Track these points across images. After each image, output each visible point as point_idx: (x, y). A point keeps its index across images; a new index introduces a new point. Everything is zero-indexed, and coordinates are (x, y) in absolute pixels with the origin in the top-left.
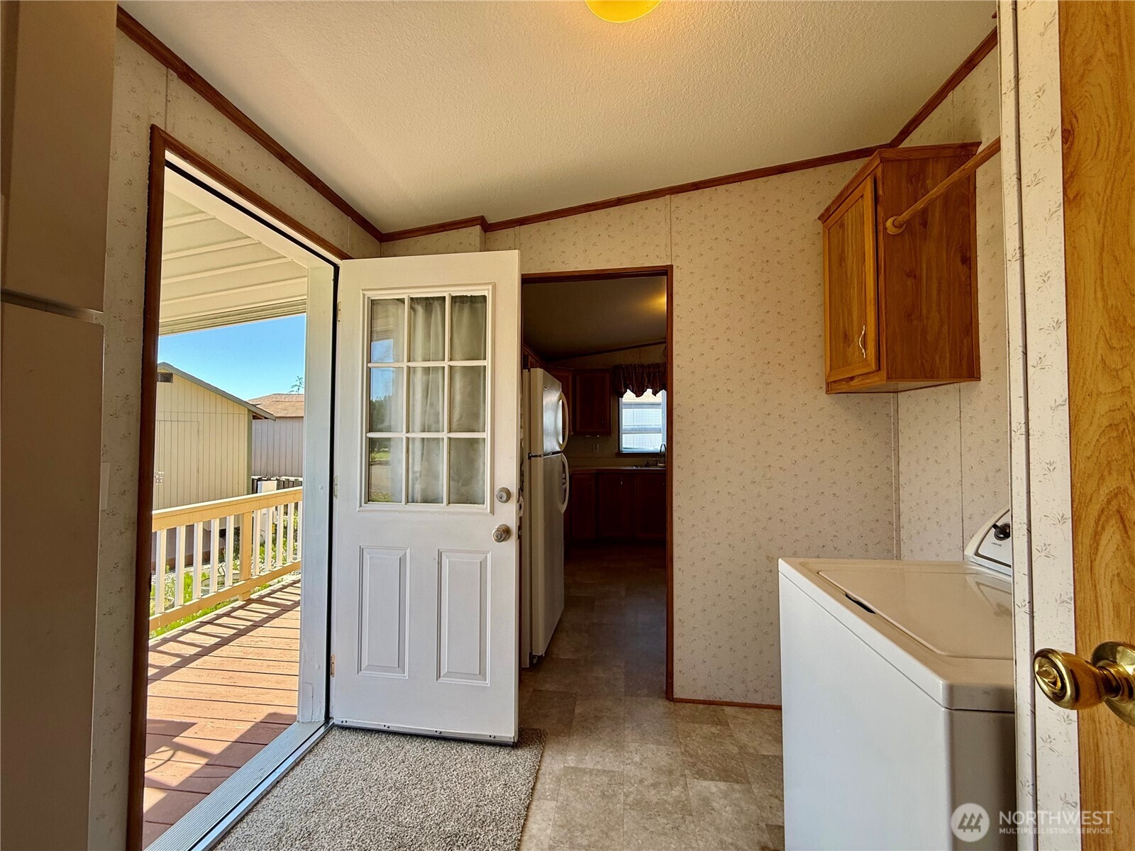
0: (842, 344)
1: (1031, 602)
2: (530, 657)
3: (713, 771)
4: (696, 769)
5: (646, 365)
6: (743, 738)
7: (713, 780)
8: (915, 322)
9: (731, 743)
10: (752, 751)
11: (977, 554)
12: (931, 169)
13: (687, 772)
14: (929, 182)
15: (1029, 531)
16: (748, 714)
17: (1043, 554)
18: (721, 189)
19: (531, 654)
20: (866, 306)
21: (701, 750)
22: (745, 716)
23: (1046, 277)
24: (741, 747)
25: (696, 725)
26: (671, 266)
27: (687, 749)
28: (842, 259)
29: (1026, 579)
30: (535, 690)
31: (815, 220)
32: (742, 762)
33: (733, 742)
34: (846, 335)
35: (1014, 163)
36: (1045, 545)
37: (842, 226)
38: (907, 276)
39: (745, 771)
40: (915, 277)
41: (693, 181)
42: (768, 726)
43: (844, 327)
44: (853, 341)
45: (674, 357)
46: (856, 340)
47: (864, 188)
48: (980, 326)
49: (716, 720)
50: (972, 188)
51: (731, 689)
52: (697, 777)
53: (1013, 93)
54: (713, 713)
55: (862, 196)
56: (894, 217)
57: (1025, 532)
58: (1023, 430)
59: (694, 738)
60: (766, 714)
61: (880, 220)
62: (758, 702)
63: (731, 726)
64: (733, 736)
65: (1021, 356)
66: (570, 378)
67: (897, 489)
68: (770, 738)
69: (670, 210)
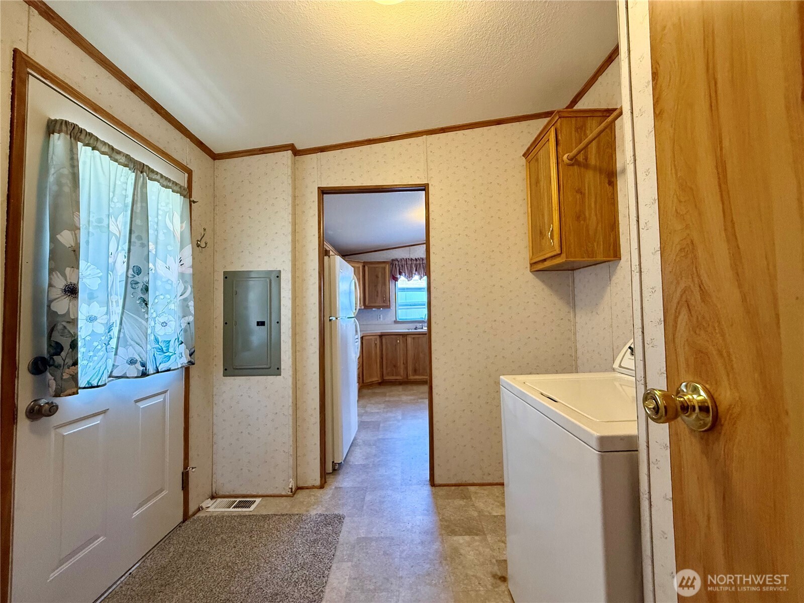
0: (538, 237)
1: (645, 377)
2: (333, 465)
3: (461, 529)
4: (450, 529)
5: (414, 259)
6: (480, 505)
7: (461, 535)
8: (582, 222)
9: (473, 510)
10: (486, 514)
11: (620, 366)
12: (589, 125)
13: (443, 532)
14: (588, 132)
15: (643, 333)
16: (484, 490)
17: (651, 345)
18: (460, 133)
19: (333, 462)
20: (552, 212)
21: (453, 516)
22: (482, 491)
23: (647, 172)
24: (479, 512)
25: (449, 501)
26: (428, 184)
27: (444, 517)
28: (538, 182)
29: (642, 363)
30: (336, 488)
31: (521, 157)
32: (481, 522)
33: (474, 509)
34: (541, 233)
35: (629, 103)
36: (651, 339)
37: (537, 160)
38: (576, 192)
39: (482, 527)
40: (581, 193)
41: (441, 127)
42: (498, 497)
43: (540, 226)
44: (545, 235)
45: (431, 247)
46: (547, 234)
47: (549, 135)
48: (620, 225)
49: (463, 496)
50: (613, 137)
51: (473, 474)
52: (450, 534)
53: (627, 60)
54: (461, 492)
55: (548, 140)
56: (569, 154)
57: (641, 333)
58: (638, 270)
59: (448, 509)
60: (496, 489)
61: (560, 156)
62: (491, 481)
63: (473, 499)
64: (474, 505)
65: (635, 223)
66: (361, 269)
67: (575, 334)
68: (498, 504)
69: (426, 146)
